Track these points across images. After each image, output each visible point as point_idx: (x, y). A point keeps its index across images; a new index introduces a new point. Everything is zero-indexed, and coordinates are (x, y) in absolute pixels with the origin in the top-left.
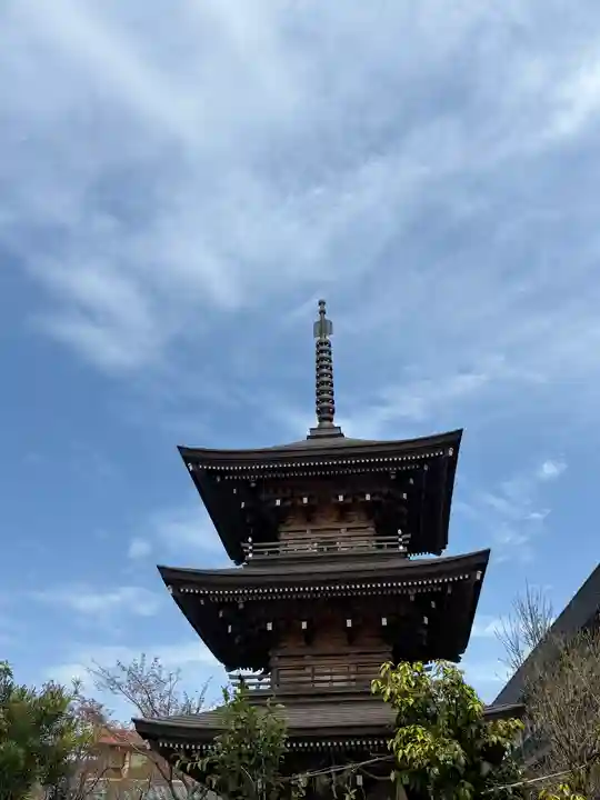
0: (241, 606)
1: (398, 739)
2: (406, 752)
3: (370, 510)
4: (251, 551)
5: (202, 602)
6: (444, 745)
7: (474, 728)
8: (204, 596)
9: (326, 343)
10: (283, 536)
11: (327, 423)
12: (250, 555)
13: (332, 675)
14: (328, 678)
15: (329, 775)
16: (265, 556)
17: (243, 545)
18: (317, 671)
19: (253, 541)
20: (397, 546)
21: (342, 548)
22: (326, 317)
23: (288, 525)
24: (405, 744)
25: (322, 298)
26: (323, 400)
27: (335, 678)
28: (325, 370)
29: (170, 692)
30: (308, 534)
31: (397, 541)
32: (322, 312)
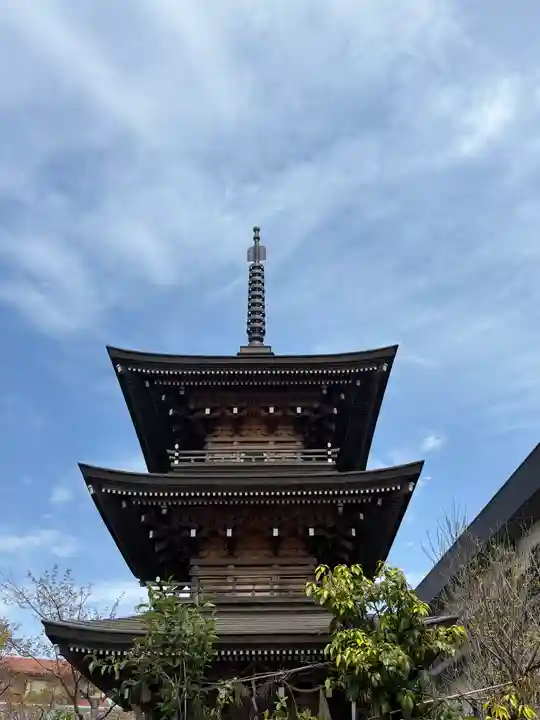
0: (164, 511)
1: (336, 644)
2: (345, 658)
3: (299, 425)
4: (177, 458)
5: (124, 505)
6: (388, 650)
7: (417, 633)
8: (127, 498)
9: (259, 267)
10: (210, 446)
11: (257, 343)
12: (176, 462)
13: (254, 585)
14: (251, 587)
15: (248, 684)
16: (193, 463)
17: (169, 451)
18: (238, 581)
19: (180, 449)
20: (326, 459)
21: (269, 459)
22: (260, 243)
23: (216, 436)
24: (343, 649)
25: (256, 225)
26: (254, 321)
27: (257, 587)
28: (257, 293)
29: (80, 606)
30: (236, 446)
31: (326, 453)
32: (257, 238)
